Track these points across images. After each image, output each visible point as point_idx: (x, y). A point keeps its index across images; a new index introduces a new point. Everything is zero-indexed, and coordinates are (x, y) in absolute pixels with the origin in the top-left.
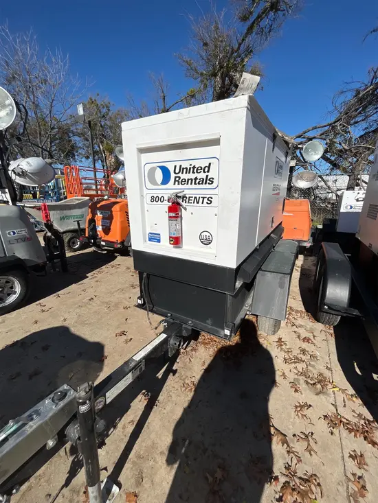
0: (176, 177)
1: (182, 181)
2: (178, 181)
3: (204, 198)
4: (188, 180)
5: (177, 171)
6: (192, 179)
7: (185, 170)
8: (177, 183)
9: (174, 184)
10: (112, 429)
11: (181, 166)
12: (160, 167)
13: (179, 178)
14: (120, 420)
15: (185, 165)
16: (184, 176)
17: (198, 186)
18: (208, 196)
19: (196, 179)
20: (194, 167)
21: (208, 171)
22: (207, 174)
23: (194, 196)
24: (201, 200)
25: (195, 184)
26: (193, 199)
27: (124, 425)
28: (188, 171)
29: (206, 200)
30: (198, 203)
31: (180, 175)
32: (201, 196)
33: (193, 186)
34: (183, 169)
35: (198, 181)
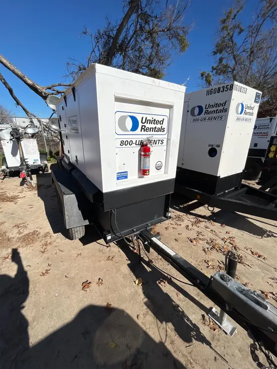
0: (142, 126)
1: (146, 129)
2: (144, 129)
3: (159, 140)
4: (151, 128)
5: (144, 121)
6: (153, 128)
7: (149, 121)
8: (143, 130)
9: (141, 131)
10: (179, 308)
11: (146, 118)
12: (131, 117)
13: (145, 126)
14: (174, 302)
15: (149, 118)
16: (148, 125)
17: (156, 133)
18: (161, 139)
19: (155, 128)
20: (155, 120)
21: (162, 124)
22: (161, 125)
23: (154, 139)
24: (158, 141)
25: (155, 131)
26: (153, 141)
27: (178, 300)
28: (151, 122)
29: (160, 142)
30: (156, 144)
31: (145, 124)
32: (158, 139)
33: (154, 133)
34: (148, 120)
35: (156, 129)
